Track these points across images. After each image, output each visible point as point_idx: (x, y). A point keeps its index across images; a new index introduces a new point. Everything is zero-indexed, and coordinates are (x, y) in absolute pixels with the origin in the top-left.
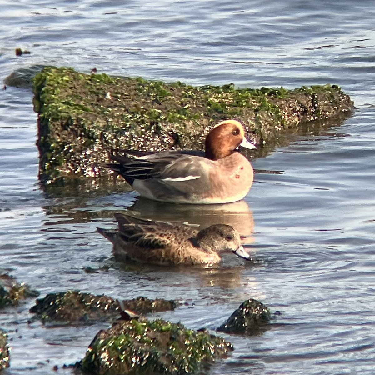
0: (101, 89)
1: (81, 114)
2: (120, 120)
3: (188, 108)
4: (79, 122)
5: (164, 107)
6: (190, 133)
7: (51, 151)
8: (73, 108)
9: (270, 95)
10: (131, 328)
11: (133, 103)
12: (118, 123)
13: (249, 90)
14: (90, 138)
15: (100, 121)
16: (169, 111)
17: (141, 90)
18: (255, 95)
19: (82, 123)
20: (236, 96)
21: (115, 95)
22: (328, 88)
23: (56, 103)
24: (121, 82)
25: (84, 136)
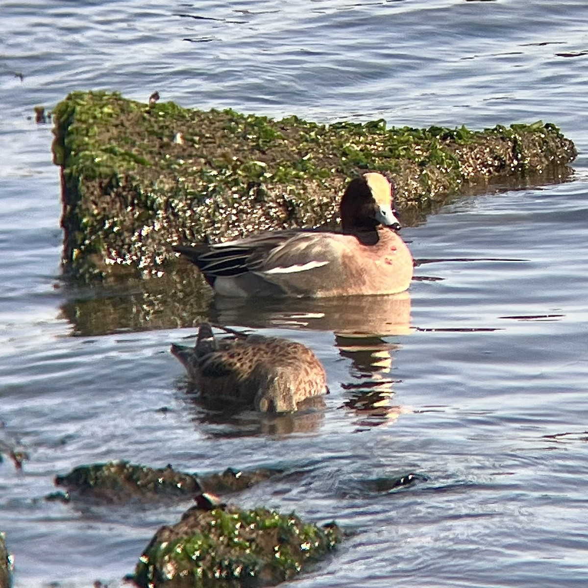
0: (167, 127)
1: (134, 169)
2: (198, 179)
3: (309, 159)
4: (130, 181)
5: (271, 157)
6: (313, 201)
7: (82, 230)
8: (120, 158)
9: (444, 138)
10: (213, 523)
11: (219, 151)
12: (194, 185)
13: (411, 130)
14: (148, 209)
15: (165, 180)
16: (279, 164)
17: (232, 130)
18: (421, 138)
19: (134, 184)
20: (388, 140)
21: (189, 137)
22: (538, 128)
23: (91, 151)
24: (199, 116)
25: (138, 204)
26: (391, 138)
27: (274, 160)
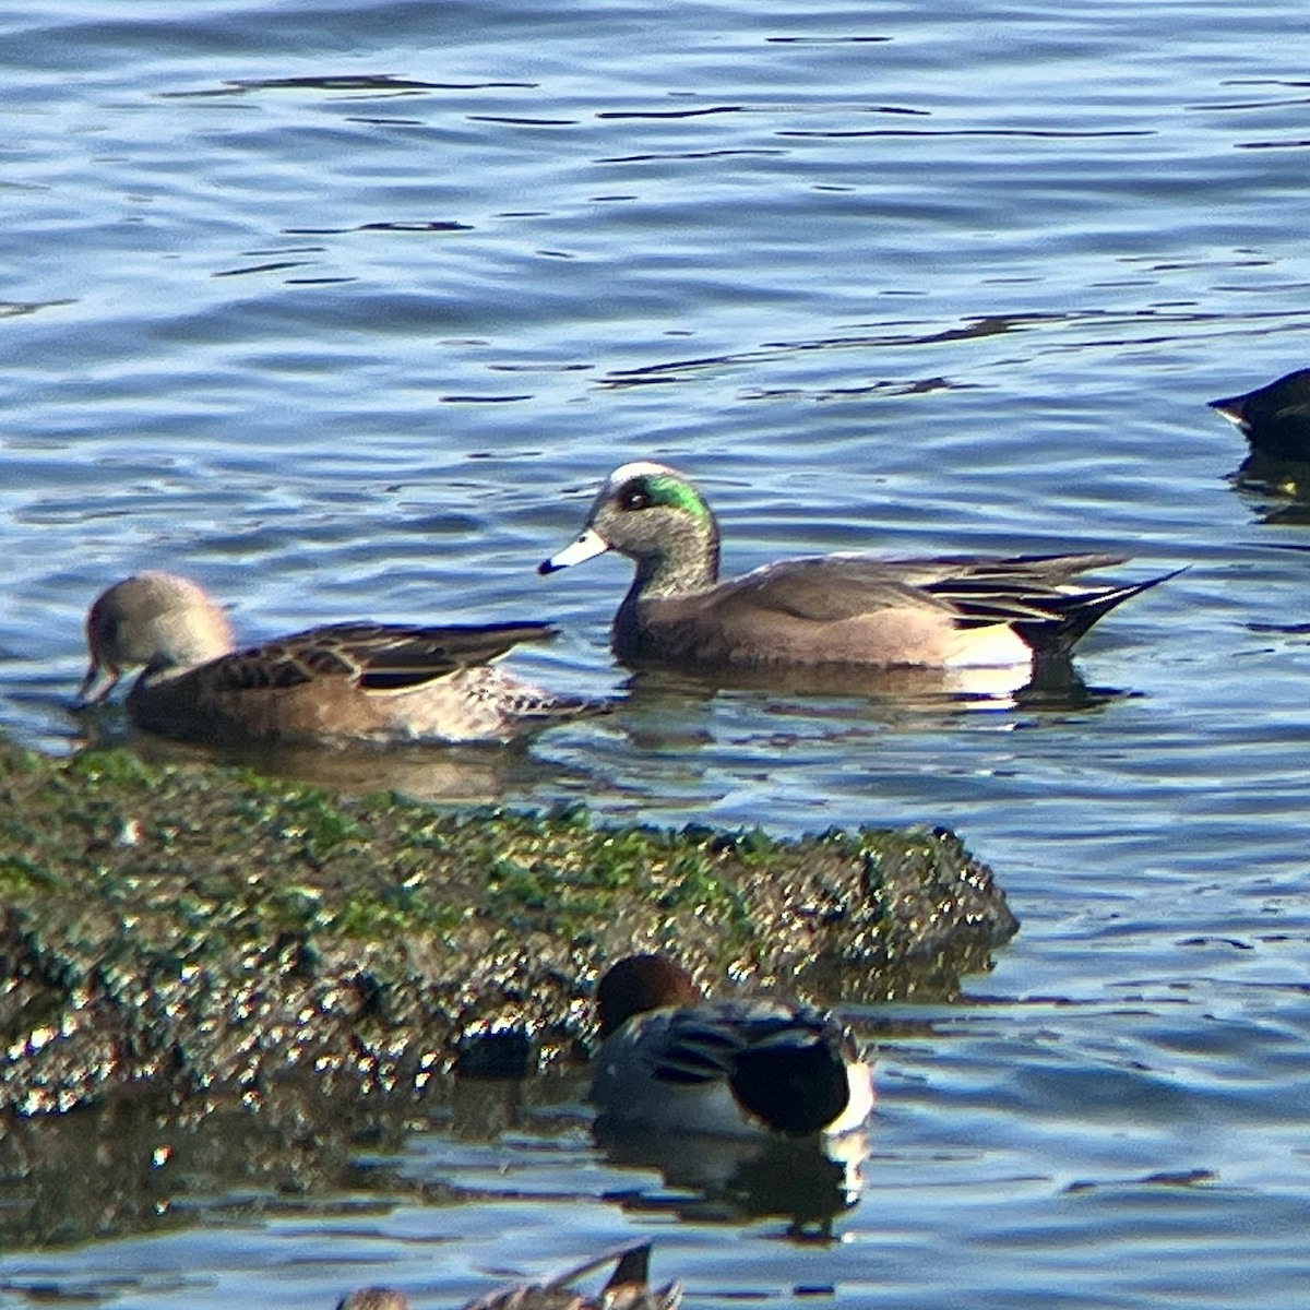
0: (106, 807)
1: (23, 895)
2: (168, 923)
3: (418, 886)
4: (16, 924)
5: (334, 881)
6: (419, 980)
9: (715, 849)
11: (219, 863)
12: (159, 935)
13: (644, 829)
14: (51, 985)
15: (94, 923)
16: (349, 895)
17: (251, 818)
18: (663, 848)
19: (25, 929)
20: (593, 850)
21: (153, 829)
22: (918, 835)
24: (179, 785)
25: (28, 977)
26: (598, 844)
27: (338, 885)
